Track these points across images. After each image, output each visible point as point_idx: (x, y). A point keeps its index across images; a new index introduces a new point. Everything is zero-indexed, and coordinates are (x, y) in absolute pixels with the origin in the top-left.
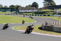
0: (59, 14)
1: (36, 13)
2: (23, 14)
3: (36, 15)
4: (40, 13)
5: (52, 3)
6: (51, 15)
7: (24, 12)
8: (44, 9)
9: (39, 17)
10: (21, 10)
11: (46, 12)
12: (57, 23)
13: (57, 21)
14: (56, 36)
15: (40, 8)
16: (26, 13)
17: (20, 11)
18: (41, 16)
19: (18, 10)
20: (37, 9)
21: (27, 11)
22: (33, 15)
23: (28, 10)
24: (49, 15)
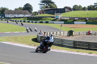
0: (62, 20)
1: (28, 18)
2: (11, 20)
3: (28, 22)
4: (35, 18)
5: (52, 5)
6: (50, 21)
7: (12, 17)
8: (40, 13)
9: (34, 24)
10: (9, 14)
11: (43, 17)
12: (58, 33)
13: (58, 30)
14: (56, 51)
15: (35, 12)
16: (16, 19)
17: (7, 16)
18: (36, 22)
19: (4, 15)
20: (31, 13)
21: (17, 16)
22: (24, 22)
23: (18, 14)
24: (47, 22)
